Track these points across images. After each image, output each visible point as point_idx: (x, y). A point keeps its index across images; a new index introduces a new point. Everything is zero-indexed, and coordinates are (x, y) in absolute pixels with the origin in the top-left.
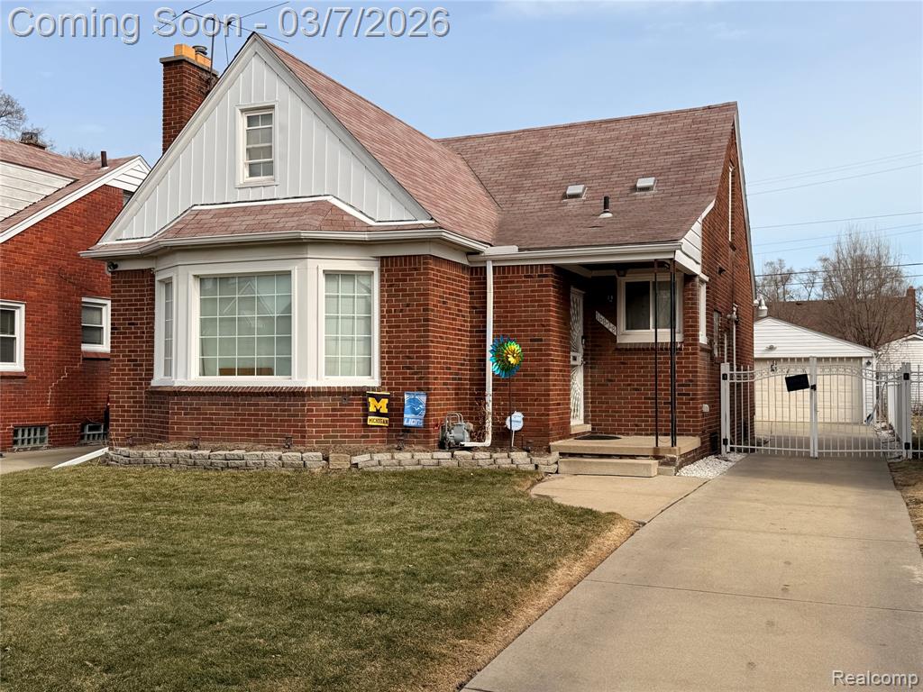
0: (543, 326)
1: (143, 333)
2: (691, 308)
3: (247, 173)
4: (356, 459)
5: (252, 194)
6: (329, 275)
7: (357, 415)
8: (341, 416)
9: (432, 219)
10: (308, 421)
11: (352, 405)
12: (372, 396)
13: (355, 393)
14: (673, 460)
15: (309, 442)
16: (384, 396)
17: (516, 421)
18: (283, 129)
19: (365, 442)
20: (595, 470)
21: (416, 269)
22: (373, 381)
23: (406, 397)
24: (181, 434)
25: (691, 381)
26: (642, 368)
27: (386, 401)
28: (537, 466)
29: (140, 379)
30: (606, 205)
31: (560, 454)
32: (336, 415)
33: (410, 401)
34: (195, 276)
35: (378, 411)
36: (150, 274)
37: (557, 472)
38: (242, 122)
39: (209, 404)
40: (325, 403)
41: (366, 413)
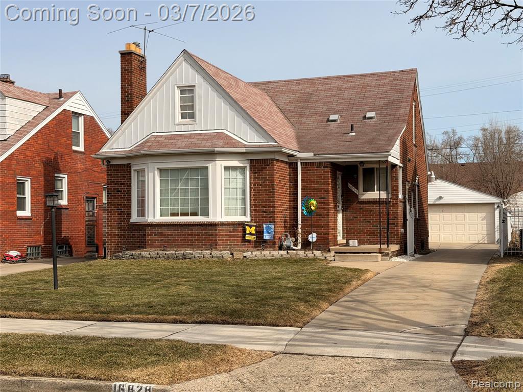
0: (326, 191)
1: (125, 196)
2: (395, 181)
3: (180, 117)
4: (245, 254)
5: (184, 128)
6: (227, 168)
7: (240, 235)
8: (233, 235)
9: (276, 142)
10: (218, 237)
11: (238, 230)
12: (248, 225)
13: (239, 224)
14: (388, 253)
15: (219, 247)
16: (253, 226)
17: (313, 238)
18: (200, 97)
19: (244, 247)
20: (352, 259)
21: (268, 166)
22: (247, 219)
23: (264, 225)
24: (153, 245)
25: (395, 217)
26: (371, 211)
27: (254, 228)
28: (325, 257)
29: (124, 219)
30: (352, 129)
31: (335, 252)
32: (231, 235)
33: (266, 228)
34: (158, 168)
35: (250, 233)
36: (129, 167)
37: (334, 260)
38: (178, 92)
39: (167, 230)
40: (226, 229)
41: (244, 233)
